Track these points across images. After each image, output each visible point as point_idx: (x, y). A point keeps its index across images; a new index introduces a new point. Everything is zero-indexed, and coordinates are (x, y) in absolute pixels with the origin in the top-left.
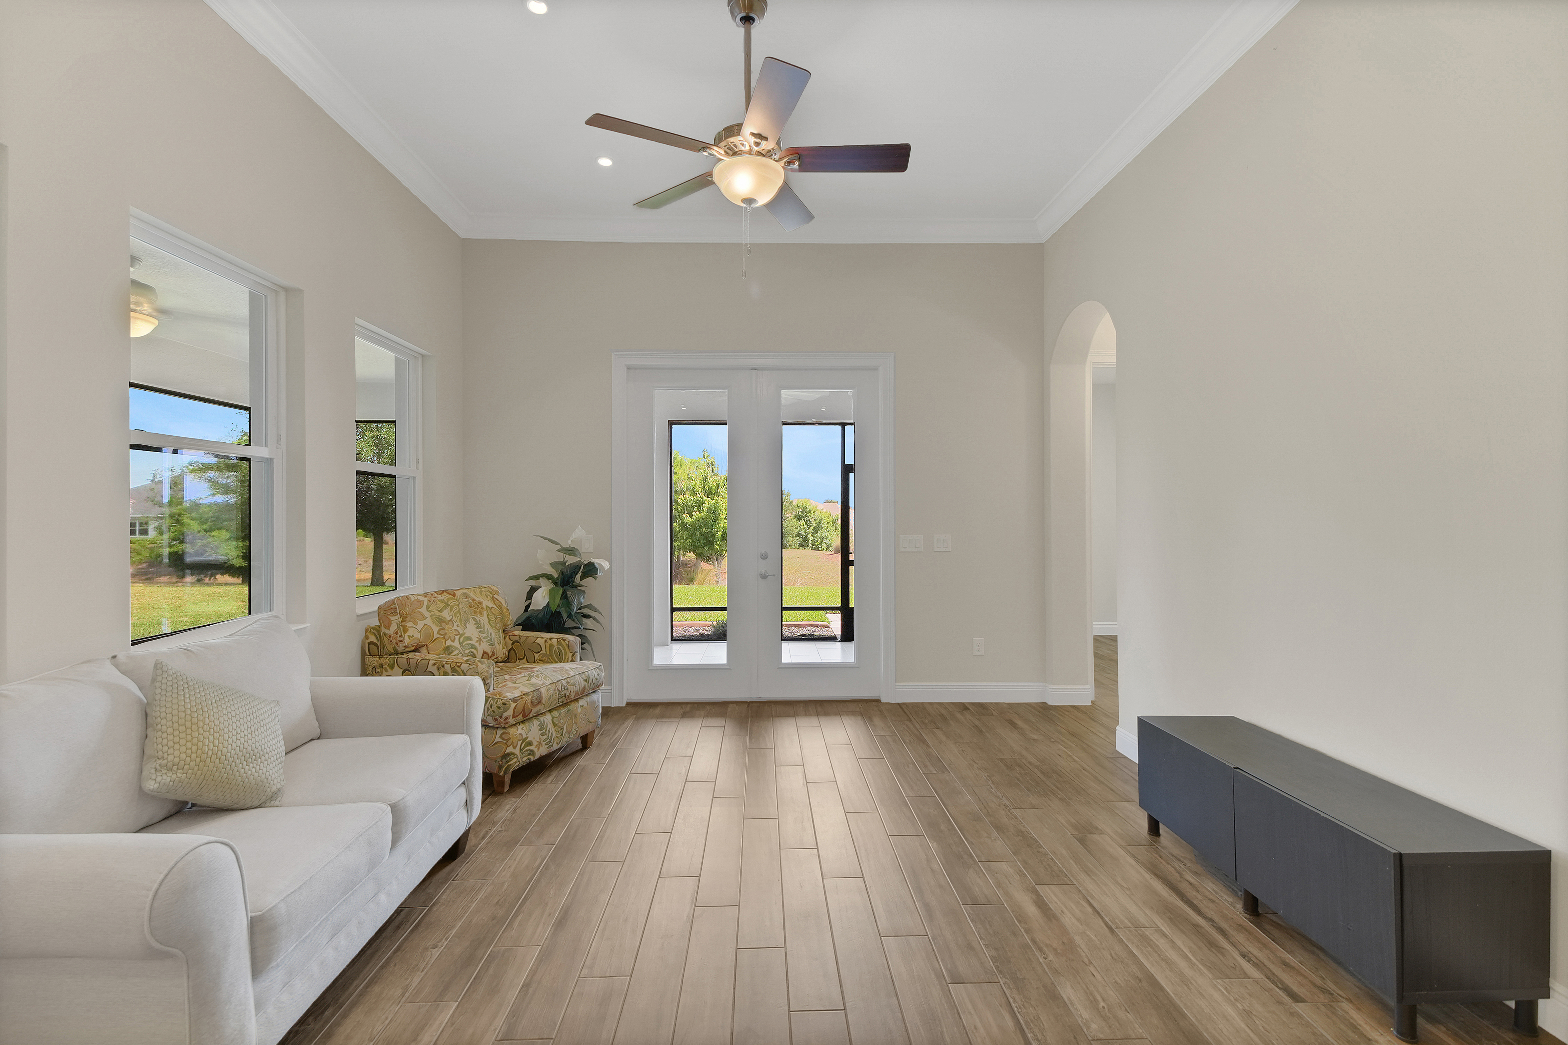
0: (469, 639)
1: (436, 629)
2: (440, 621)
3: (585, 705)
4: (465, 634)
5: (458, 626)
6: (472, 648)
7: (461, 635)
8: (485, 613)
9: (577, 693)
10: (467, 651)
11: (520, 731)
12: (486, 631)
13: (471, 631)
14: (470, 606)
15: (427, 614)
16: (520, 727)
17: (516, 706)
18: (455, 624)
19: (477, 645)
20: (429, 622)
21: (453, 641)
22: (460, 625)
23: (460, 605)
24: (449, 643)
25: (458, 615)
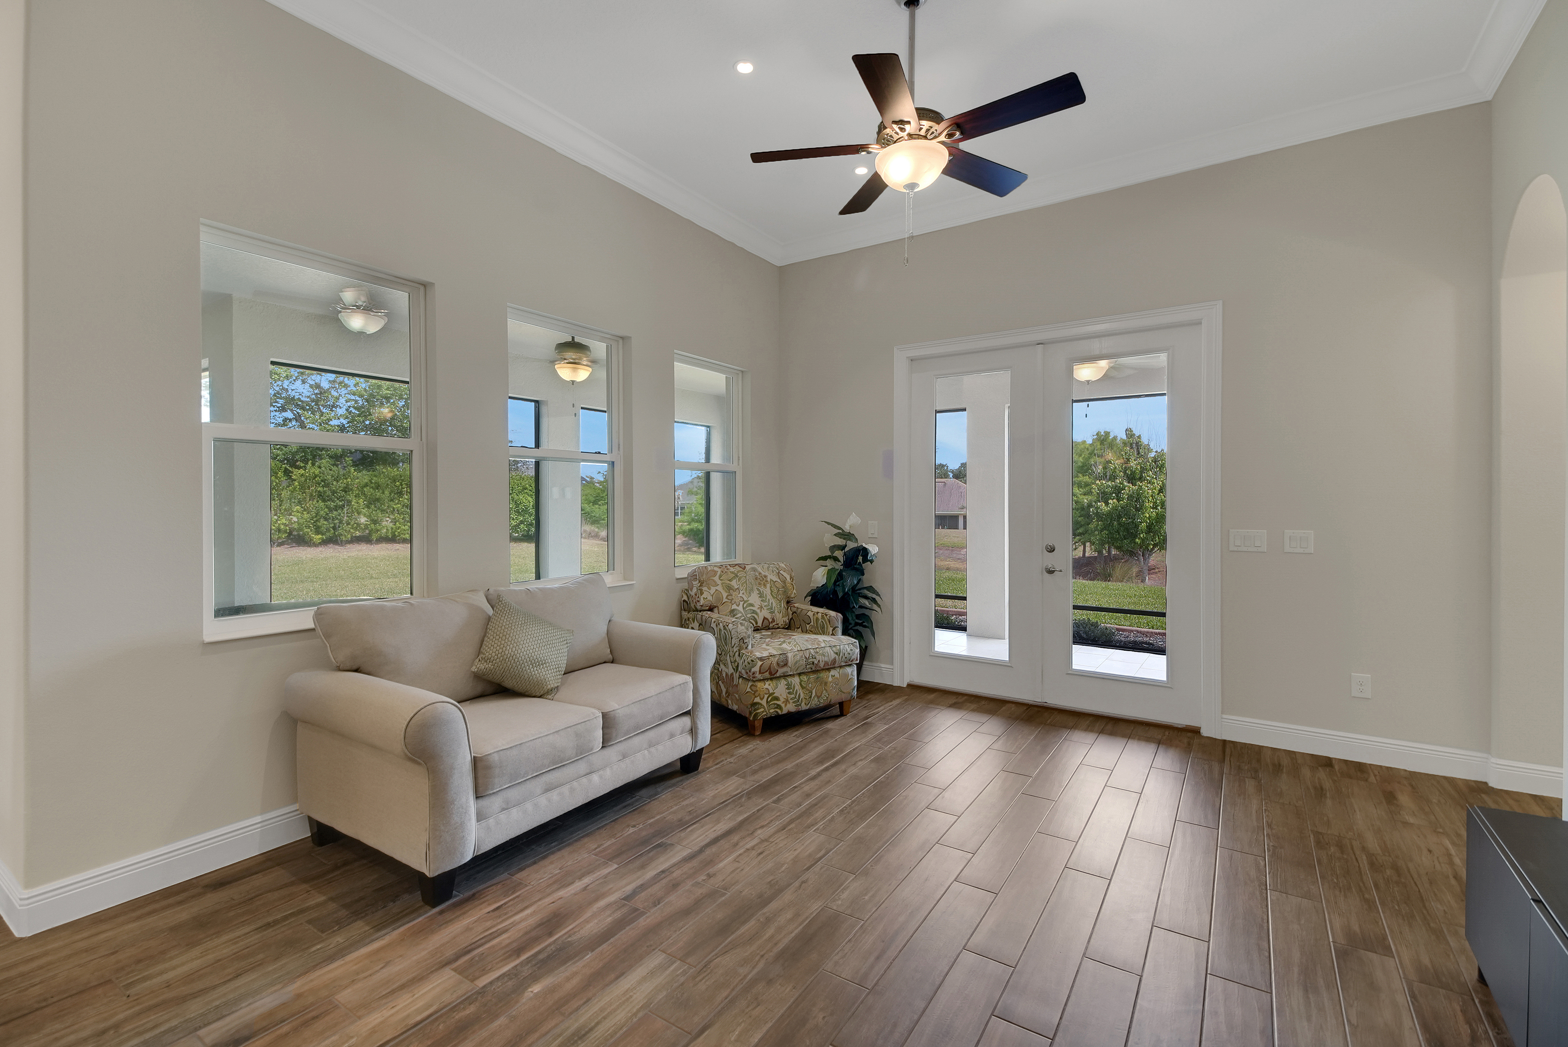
0: (752, 605)
1: (725, 595)
2: (729, 588)
3: (837, 675)
4: (748, 601)
5: (743, 594)
6: (753, 613)
7: (745, 602)
8: (768, 586)
9: (826, 663)
10: (749, 616)
11: (767, 686)
12: (767, 600)
13: (754, 599)
14: (756, 579)
15: (719, 582)
16: (767, 683)
17: (762, 664)
18: (741, 592)
19: (758, 611)
20: (719, 588)
21: (738, 606)
22: (745, 594)
23: (747, 577)
24: (734, 607)
25: (745, 585)
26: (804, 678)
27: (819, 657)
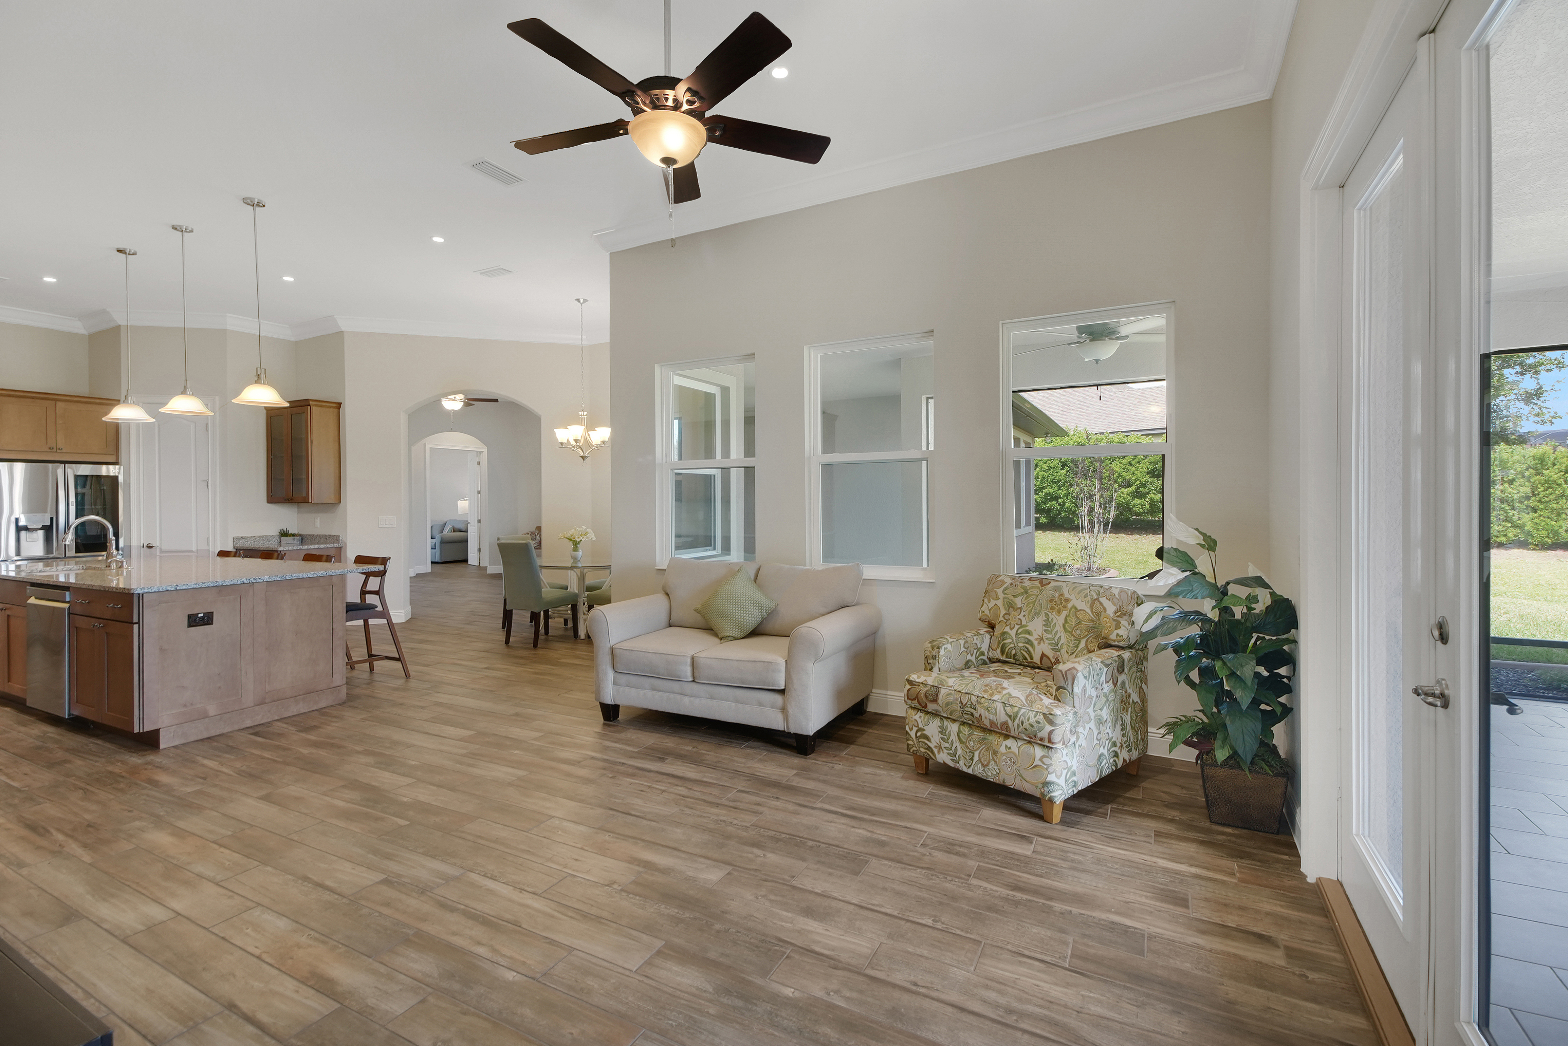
0: (1029, 633)
2: (1010, 606)
4: (1026, 626)
5: (1024, 616)
6: (1027, 643)
7: (1022, 626)
8: (1064, 613)
10: (1021, 645)
12: (1053, 632)
13: (1036, 627)
14: (1051, 601)
15: (1001, 596)
18: (1023, 613)
19: (1036, 643)
21: (1011, 629)
22: (1027, 616)
23: (1039, 596)
24: (1007, 629)
25: (1031, 605)
26: (966, 730)
27: (981, 711)
